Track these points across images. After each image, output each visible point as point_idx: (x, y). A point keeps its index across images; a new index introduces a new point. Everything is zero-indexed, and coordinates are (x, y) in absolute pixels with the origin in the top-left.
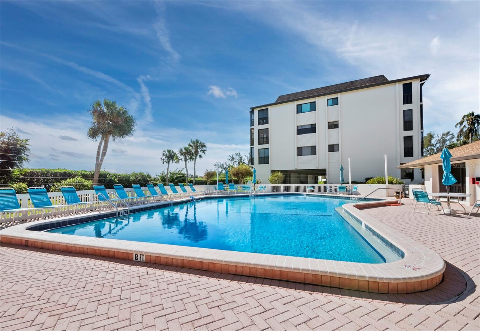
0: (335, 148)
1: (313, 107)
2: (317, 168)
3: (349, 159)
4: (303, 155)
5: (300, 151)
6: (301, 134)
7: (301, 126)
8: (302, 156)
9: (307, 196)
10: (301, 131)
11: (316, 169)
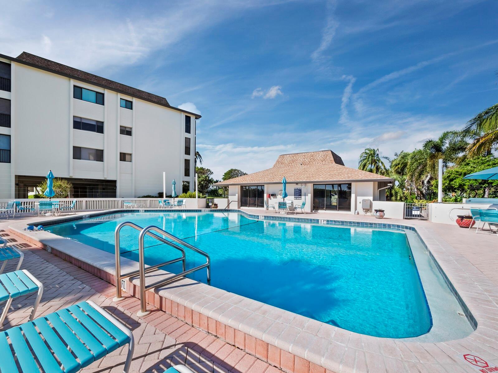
0: (127, 157)
1: (100, 99)
2: (105, 178)
3: (164, 173)
4: (83, 159)
5: (78, 153)
6: (81, 129)
7: (81, 118)
8: (81, 159)
9: (145, 212)
10: (79, 124)
11: (103, 179)
